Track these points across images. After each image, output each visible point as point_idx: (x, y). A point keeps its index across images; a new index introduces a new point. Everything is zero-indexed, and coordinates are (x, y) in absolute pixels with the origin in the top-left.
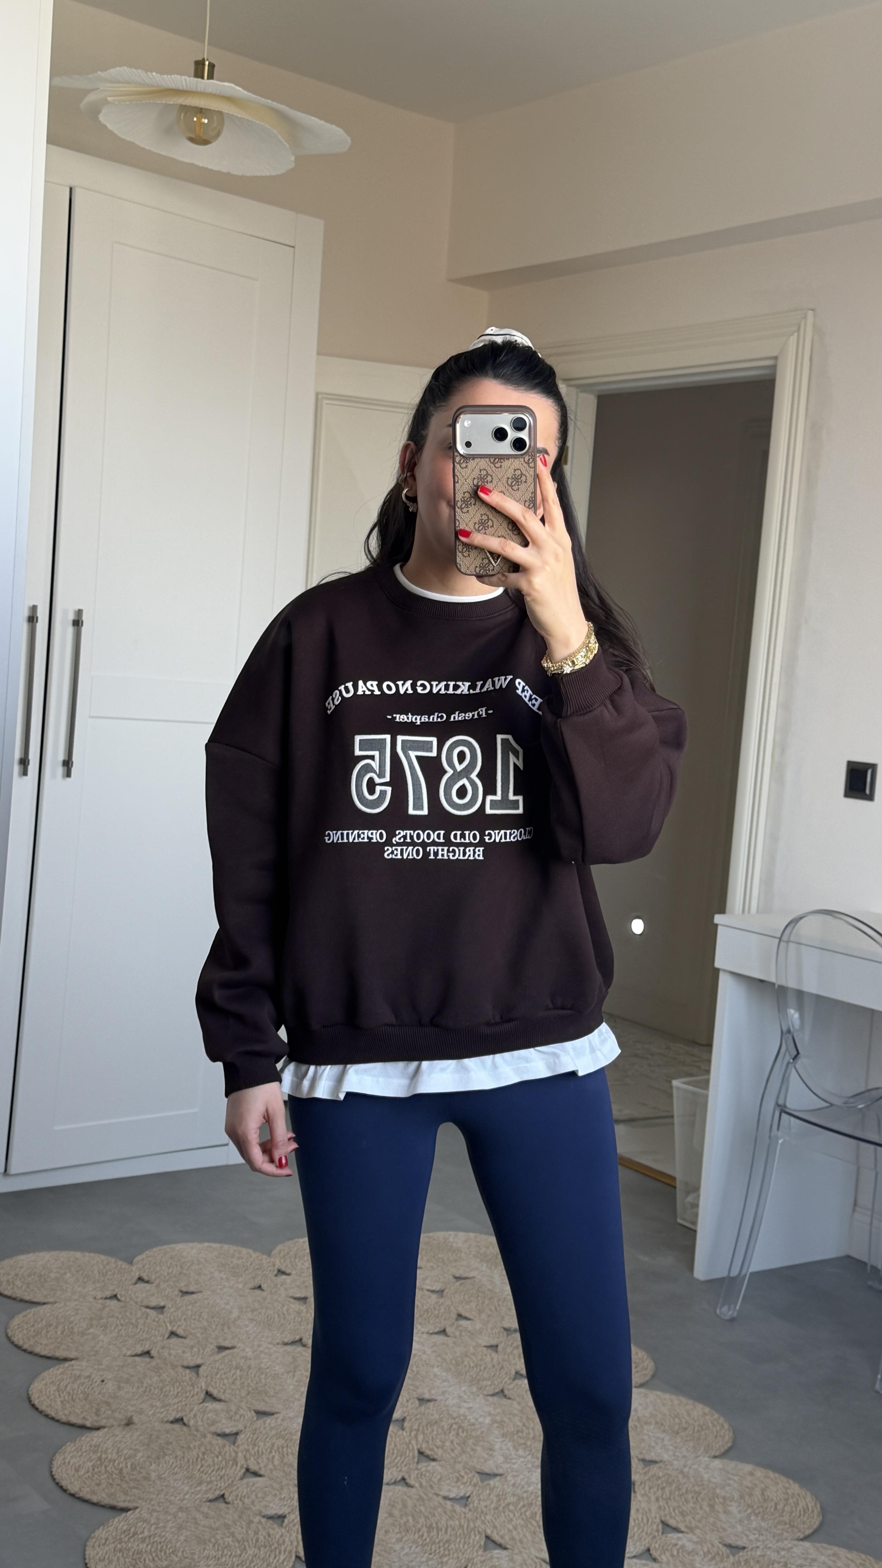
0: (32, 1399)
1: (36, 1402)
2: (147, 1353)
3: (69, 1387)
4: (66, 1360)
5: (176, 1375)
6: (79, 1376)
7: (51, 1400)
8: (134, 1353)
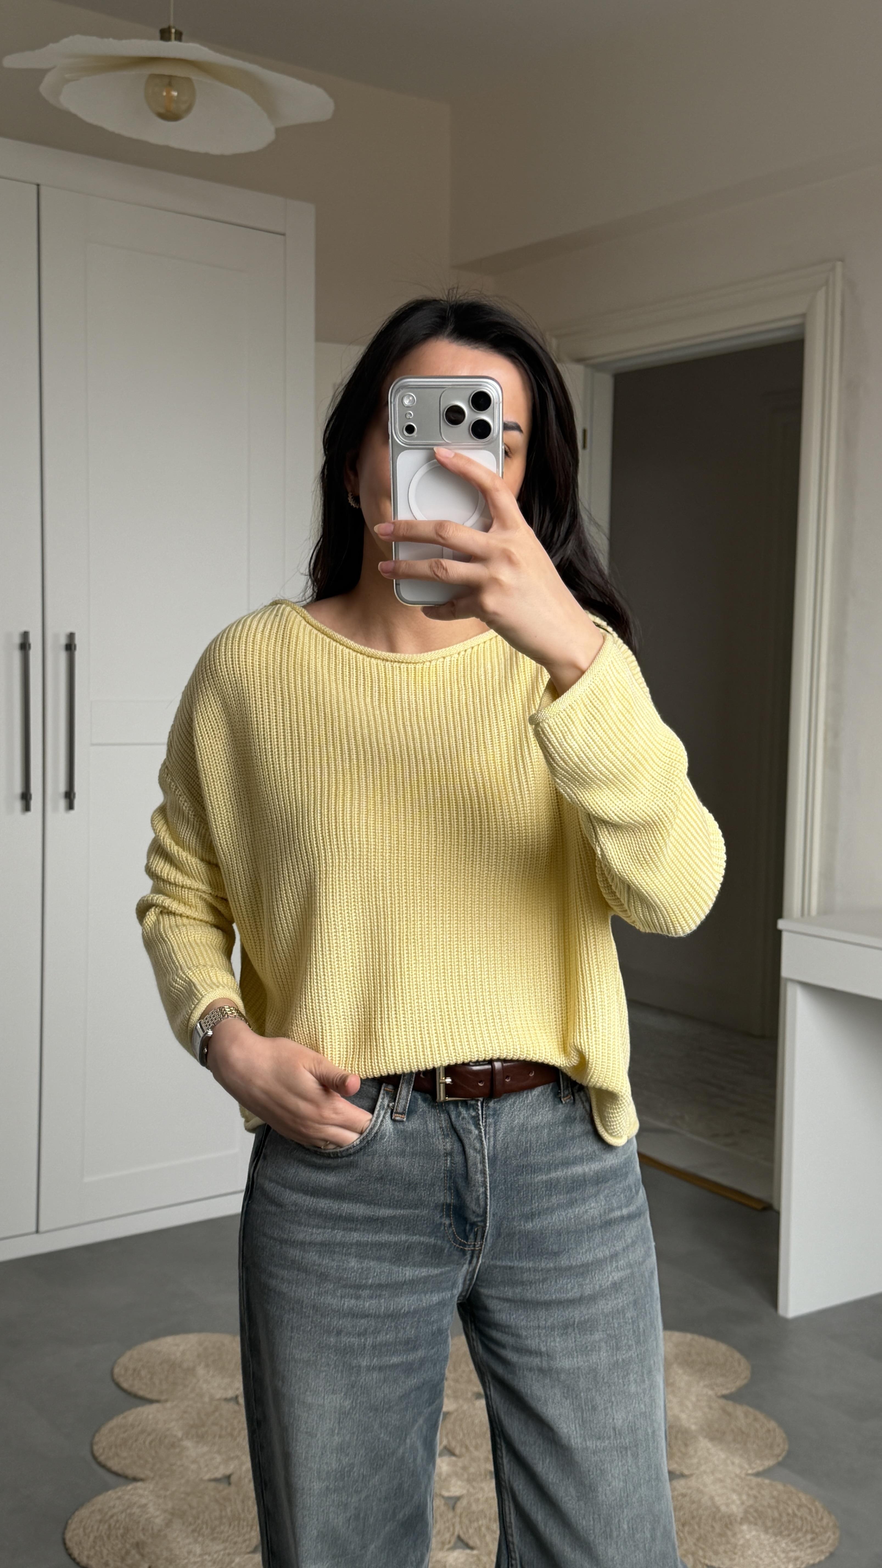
0: (67, 1531)
1: (68, 1536)
2: (228, 1477)
3: (115, 1518)
4: (135, 1479)
5: (241, 1511)
6: (135, 1503)
7: (85, 1535)
8: (213, 1477)
